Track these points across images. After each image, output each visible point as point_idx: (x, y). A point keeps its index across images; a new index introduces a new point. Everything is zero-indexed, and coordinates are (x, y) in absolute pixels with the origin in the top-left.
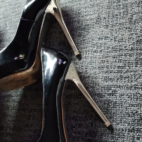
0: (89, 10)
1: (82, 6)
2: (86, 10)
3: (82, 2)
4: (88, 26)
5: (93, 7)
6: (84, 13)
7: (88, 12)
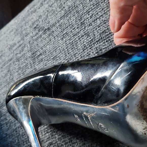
0: (95, 12)
1: (81, 13)
2: (91, 15)
3: (79, 8)
4: (106, 33)
5: (98, 6)
6: (88, 20)
7: (94, 15)
